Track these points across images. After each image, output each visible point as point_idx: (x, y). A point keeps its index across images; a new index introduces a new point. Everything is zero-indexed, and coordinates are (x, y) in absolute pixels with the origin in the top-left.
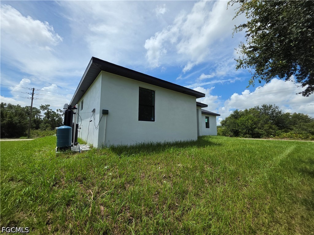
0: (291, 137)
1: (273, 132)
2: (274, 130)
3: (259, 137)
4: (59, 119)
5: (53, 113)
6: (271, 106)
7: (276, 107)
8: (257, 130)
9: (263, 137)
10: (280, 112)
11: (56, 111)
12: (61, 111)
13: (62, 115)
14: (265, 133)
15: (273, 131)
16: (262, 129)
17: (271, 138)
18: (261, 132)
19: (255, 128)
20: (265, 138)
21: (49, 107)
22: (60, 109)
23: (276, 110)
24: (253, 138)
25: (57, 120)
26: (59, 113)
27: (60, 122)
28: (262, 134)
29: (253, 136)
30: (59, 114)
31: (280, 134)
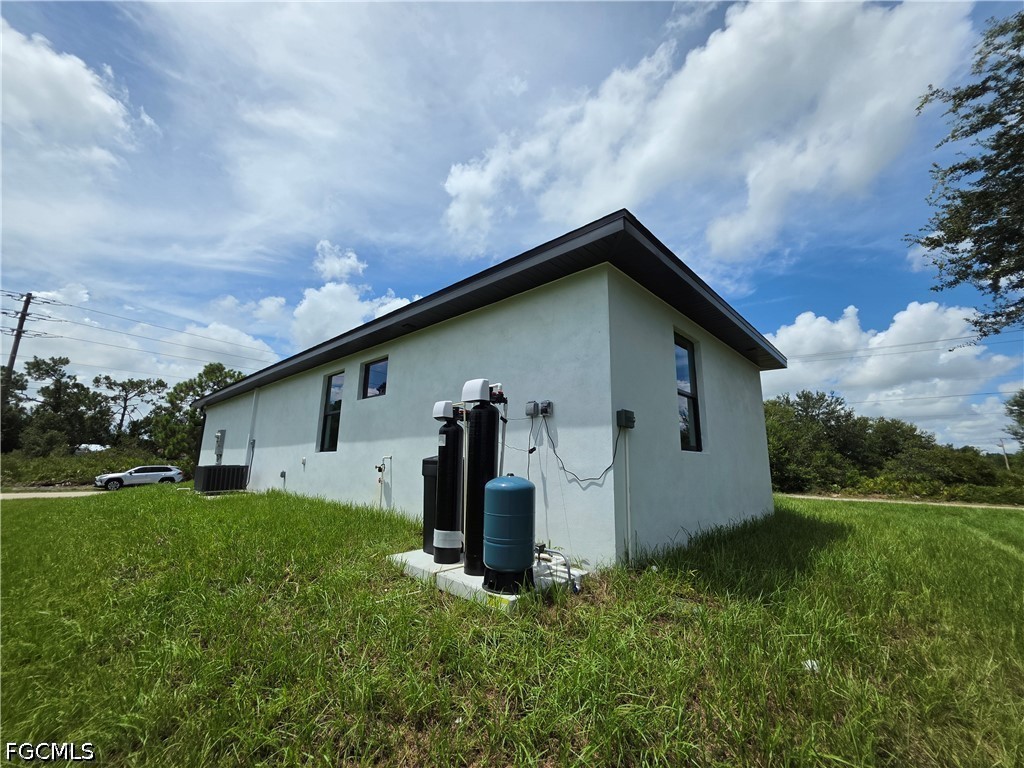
0: (890, 492)
1: (839, 475)
2: (839, 467)
3: (801, 491)
4: (99, 412)
5: (75, 390)
6: (822, 398)
7: (837, 399)
8: (792, 466)
9: (813, 490)
10: (849, 415)
11: (88, 384)
12: (110, 384)
13: (113, 399)
14: (815, 478)
15: (839, 472)
16: (808, 466)
17: (834, 492)
18: (806, 473)
19: (788, 461)
20: (820, 494)
21: (65, 368)
22: (107, 378)
23: (839, 407)
24: (783, 491)
25: (92, 417)
26: (103, 390)
27: (102, 426)
28: (808, 480)
29: (782, 486)
30: (100, 395)
31: (858, 481)
